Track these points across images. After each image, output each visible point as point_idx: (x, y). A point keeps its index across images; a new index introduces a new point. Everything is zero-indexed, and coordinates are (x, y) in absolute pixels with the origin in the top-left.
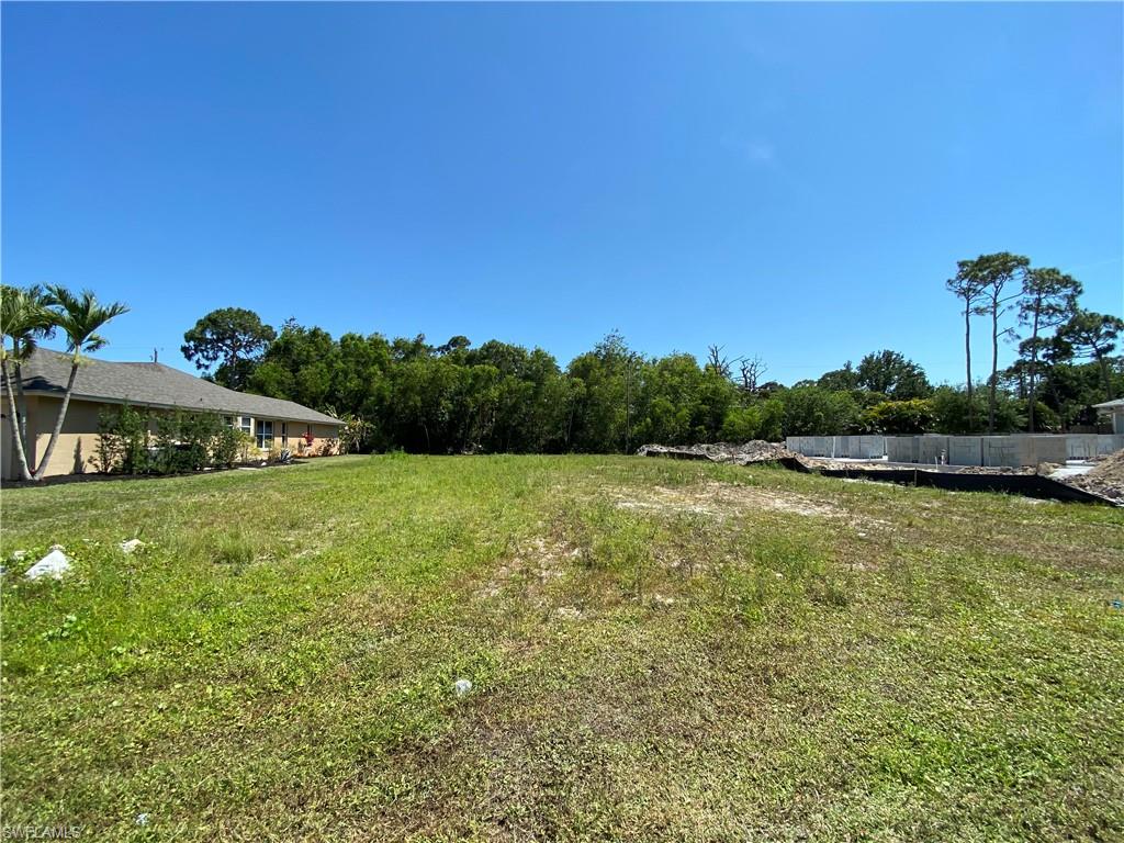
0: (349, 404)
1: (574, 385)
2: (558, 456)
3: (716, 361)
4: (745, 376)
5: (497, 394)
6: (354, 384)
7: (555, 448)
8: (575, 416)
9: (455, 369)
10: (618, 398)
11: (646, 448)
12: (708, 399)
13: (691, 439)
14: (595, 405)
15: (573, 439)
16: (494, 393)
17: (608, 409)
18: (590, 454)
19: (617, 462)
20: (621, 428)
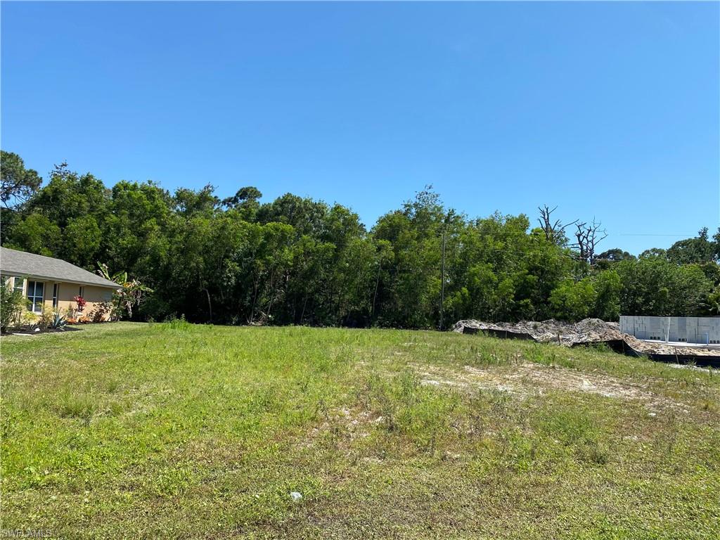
0: (123, 263)
1: (379, 249)
2: (361, 331)
3: (548, 224)
4: (580, 243)
5: (291, 256)
6: (128, 240)
7: (357, 320)
8: (381, 285)
9: (244, 227)
10: (430, 264)
11: (463, 324)
12: (536, 268)
13: (514, 315)
14: (405, 272)
15: (378, 310)
16: (288, 255)
17: (420, 277)
18: (397, 328)
19: (427, 339)
20: (435, 300)
